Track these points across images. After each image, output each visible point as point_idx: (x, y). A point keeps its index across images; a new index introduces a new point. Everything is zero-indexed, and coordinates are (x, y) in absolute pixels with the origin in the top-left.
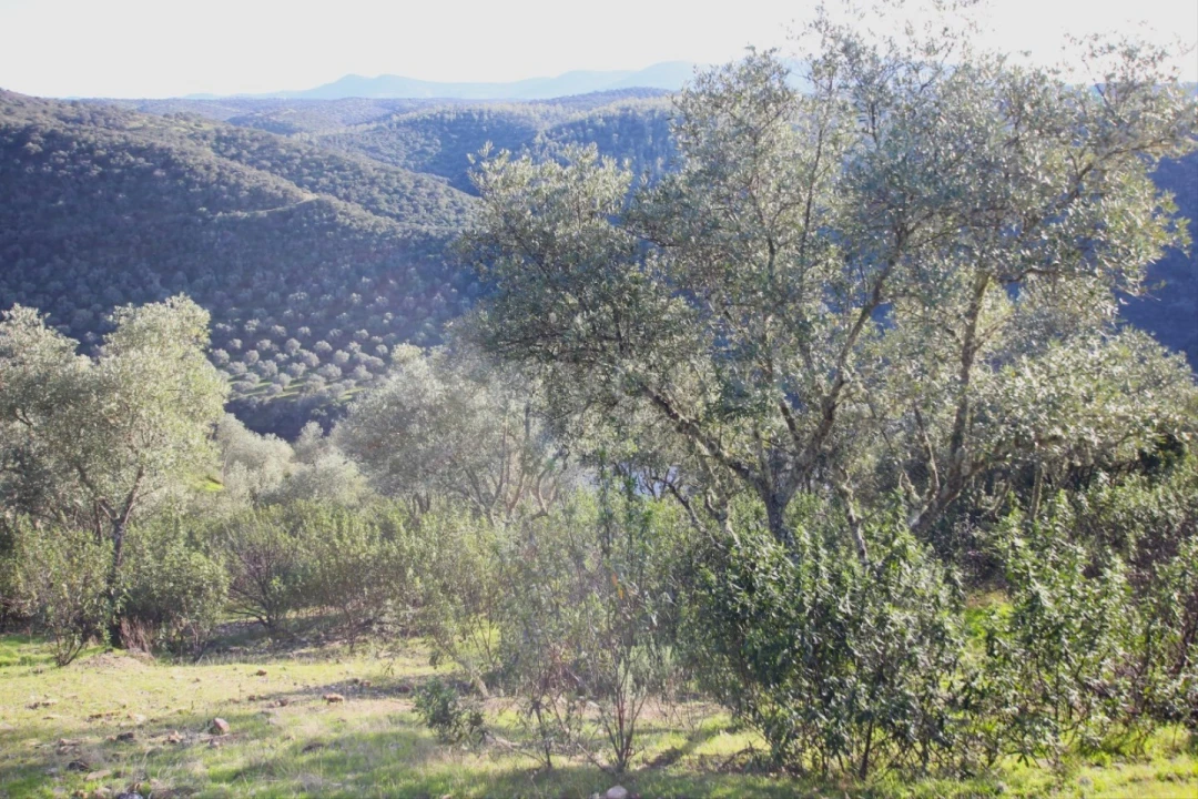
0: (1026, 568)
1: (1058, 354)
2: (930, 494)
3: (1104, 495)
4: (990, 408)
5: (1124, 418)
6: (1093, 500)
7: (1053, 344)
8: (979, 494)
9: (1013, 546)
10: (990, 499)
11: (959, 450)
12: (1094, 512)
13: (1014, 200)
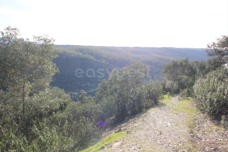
0: (38, 134)
1: (41, 93)
2: (20, 124)
3: (55, 116)
4: (29, 104)
5: (53, 102)
6: (53, 118)
7: (40, 91)
8: (32, 121)
9: (36, 130)
10: (34, 121)
11: (24, 114)
12: (53, 119)
13: (27, 66)
